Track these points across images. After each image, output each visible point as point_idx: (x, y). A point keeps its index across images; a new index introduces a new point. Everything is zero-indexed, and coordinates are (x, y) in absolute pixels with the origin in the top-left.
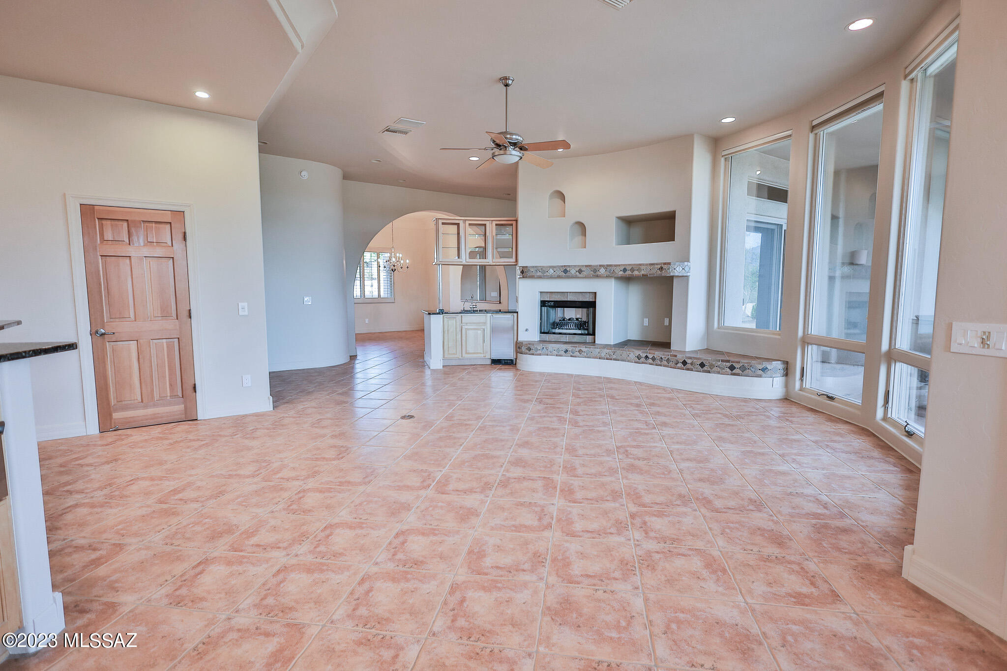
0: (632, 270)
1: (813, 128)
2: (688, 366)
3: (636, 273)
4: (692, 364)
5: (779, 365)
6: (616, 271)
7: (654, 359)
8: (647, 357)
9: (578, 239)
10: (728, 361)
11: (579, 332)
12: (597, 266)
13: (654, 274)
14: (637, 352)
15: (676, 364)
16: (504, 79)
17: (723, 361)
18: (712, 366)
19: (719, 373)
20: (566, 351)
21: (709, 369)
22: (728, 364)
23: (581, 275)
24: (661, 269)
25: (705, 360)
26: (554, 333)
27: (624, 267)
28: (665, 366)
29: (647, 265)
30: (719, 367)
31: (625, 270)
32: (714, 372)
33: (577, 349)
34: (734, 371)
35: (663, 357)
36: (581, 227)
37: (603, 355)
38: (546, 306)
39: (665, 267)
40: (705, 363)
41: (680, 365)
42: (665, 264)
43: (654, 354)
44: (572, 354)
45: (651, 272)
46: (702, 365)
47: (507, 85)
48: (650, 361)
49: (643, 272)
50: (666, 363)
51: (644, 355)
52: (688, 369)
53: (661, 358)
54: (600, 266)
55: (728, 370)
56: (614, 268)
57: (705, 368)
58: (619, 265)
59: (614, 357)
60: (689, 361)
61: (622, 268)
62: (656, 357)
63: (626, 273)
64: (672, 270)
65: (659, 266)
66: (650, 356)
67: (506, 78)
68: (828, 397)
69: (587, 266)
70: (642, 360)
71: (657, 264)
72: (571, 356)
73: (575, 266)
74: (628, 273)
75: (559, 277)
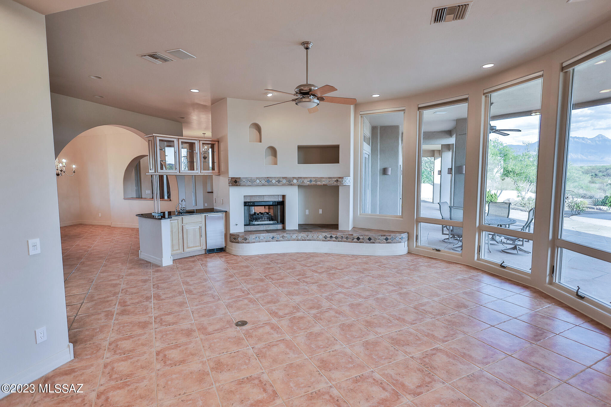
0: (316, 181)
1: (419, 108)
2: (361, 240)
3: (319, 183)
4: (363, 239)
5: (405, 236)
6: (304, 181)
7: (336, 238)
8: (331, 237)
9: (270, 158)
10: (384, 236)
11: (271, 222)
12: (291, 178)
13: (332, 184)
14: (324, 234)
15: (353, 240)
16: (306, 44)
17: (381, 236)
18: (375, 239)
19: (380, 243)
20: (273, 237)
21: (374, 241)
22: (385, 237)
23: (279, 184)
24: (337, 181)
25: (371, 236)
26: (254, 225)
27: (310, 179)
28: (344, 241)
29: (326, 178)
30: (380, 240)
31: (311, 181)
32: (377, 243)
33: (281, 235)
34: (388, 241)
35: (343, 236)
36: (273, 151)
37: (299, 238)
38: (247, 206)
39: (340, 180)
40: (371, 238)
41: (355, 240)
42: (340, 178)
43: (336, 234)
44: (277, 239)
45: (330, 183)
46: (370, 239)
47: (307, 48)
48: (334, 239)
49: (324, 183)
50: (345, 239)
51: (329, 236)
52: (361, 242)
53: (342, 237)
54: (293, 178)
55: (385, 240)
56: (303, 180)
57: (371, 241)
58: (307, 178)
59: (308, 238)
60: (361, 237)
61: (309, 180)
62: (338, 236)
63: (311, 183)
64: (344, 182)
65: (335, 179)
66: (334, 236)
67: (307, 43)
68: (437, 250)
69: (283, 178)
70: (328, 239)
71: (334, 178)
72: (277, 241)
73: (275, 177)
74: (313, 183)
75: (263, 185)
